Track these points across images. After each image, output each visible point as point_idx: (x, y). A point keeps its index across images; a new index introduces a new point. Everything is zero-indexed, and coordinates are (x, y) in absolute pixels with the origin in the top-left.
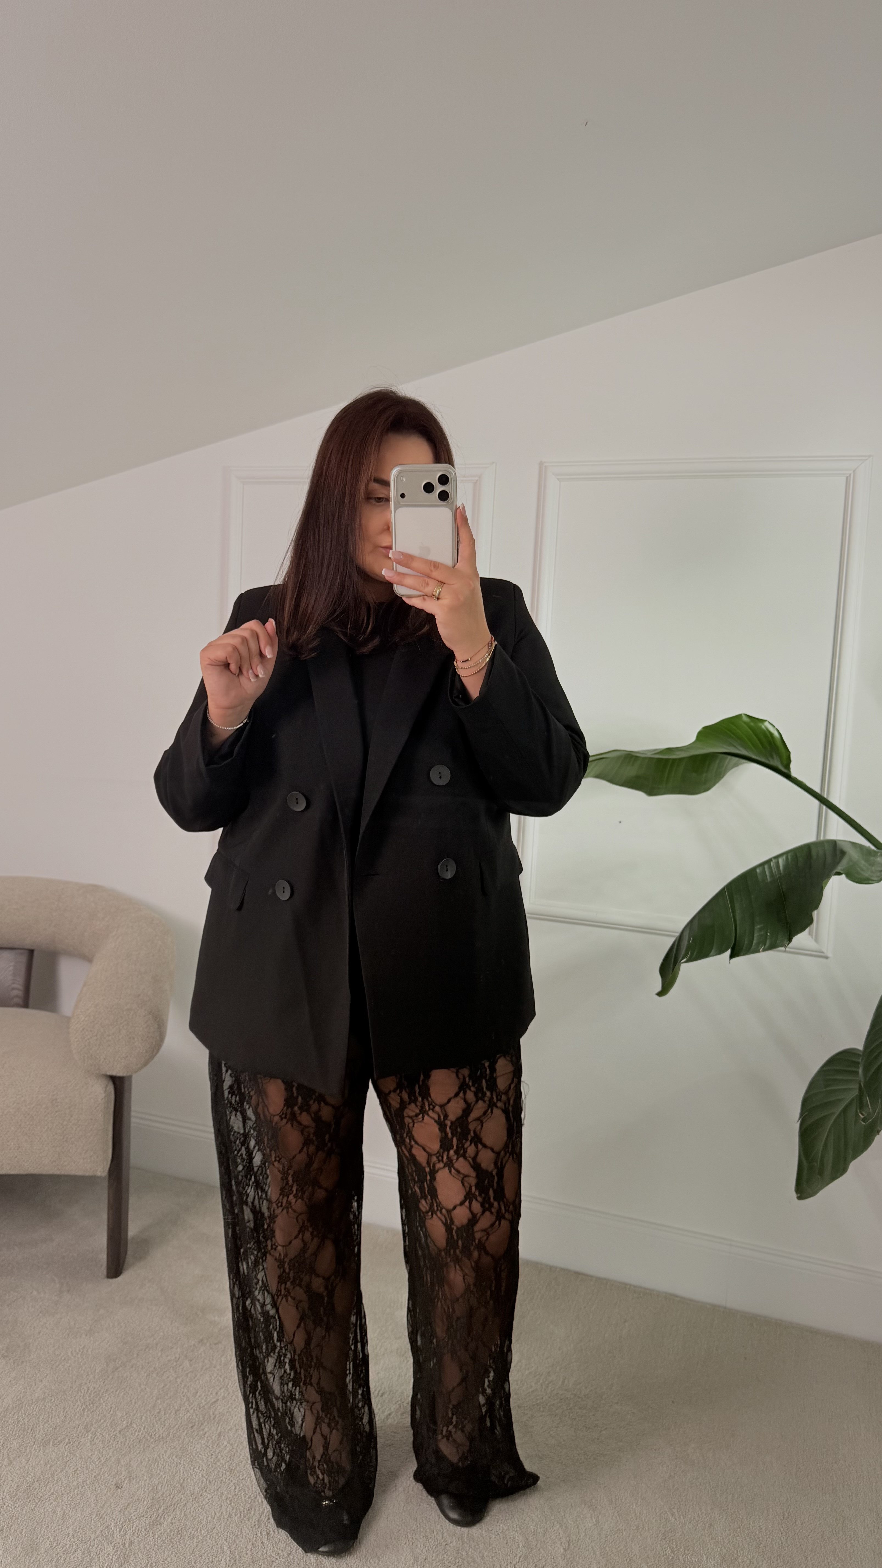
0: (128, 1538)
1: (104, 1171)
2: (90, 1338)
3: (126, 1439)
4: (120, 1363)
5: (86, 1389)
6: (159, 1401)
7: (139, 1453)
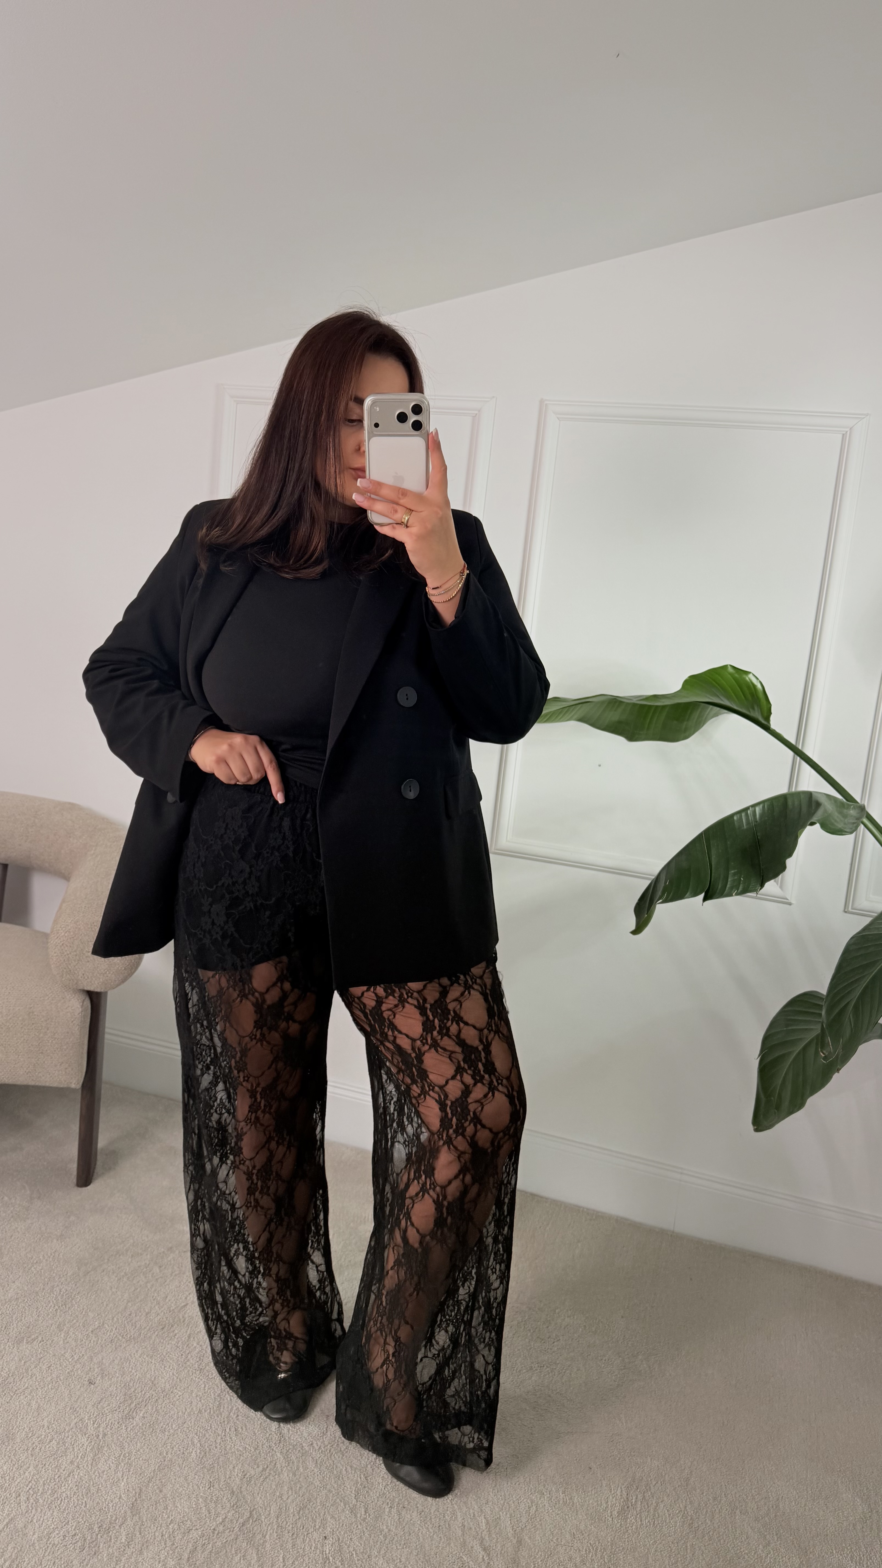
0: (101, 1430)
1: (78, 1084)
2: (61, 1243)
3: (98, 1339)
4: (91, 1267)
5: (59, 1292)
6: (130, 1304)
7: (111, 1352)
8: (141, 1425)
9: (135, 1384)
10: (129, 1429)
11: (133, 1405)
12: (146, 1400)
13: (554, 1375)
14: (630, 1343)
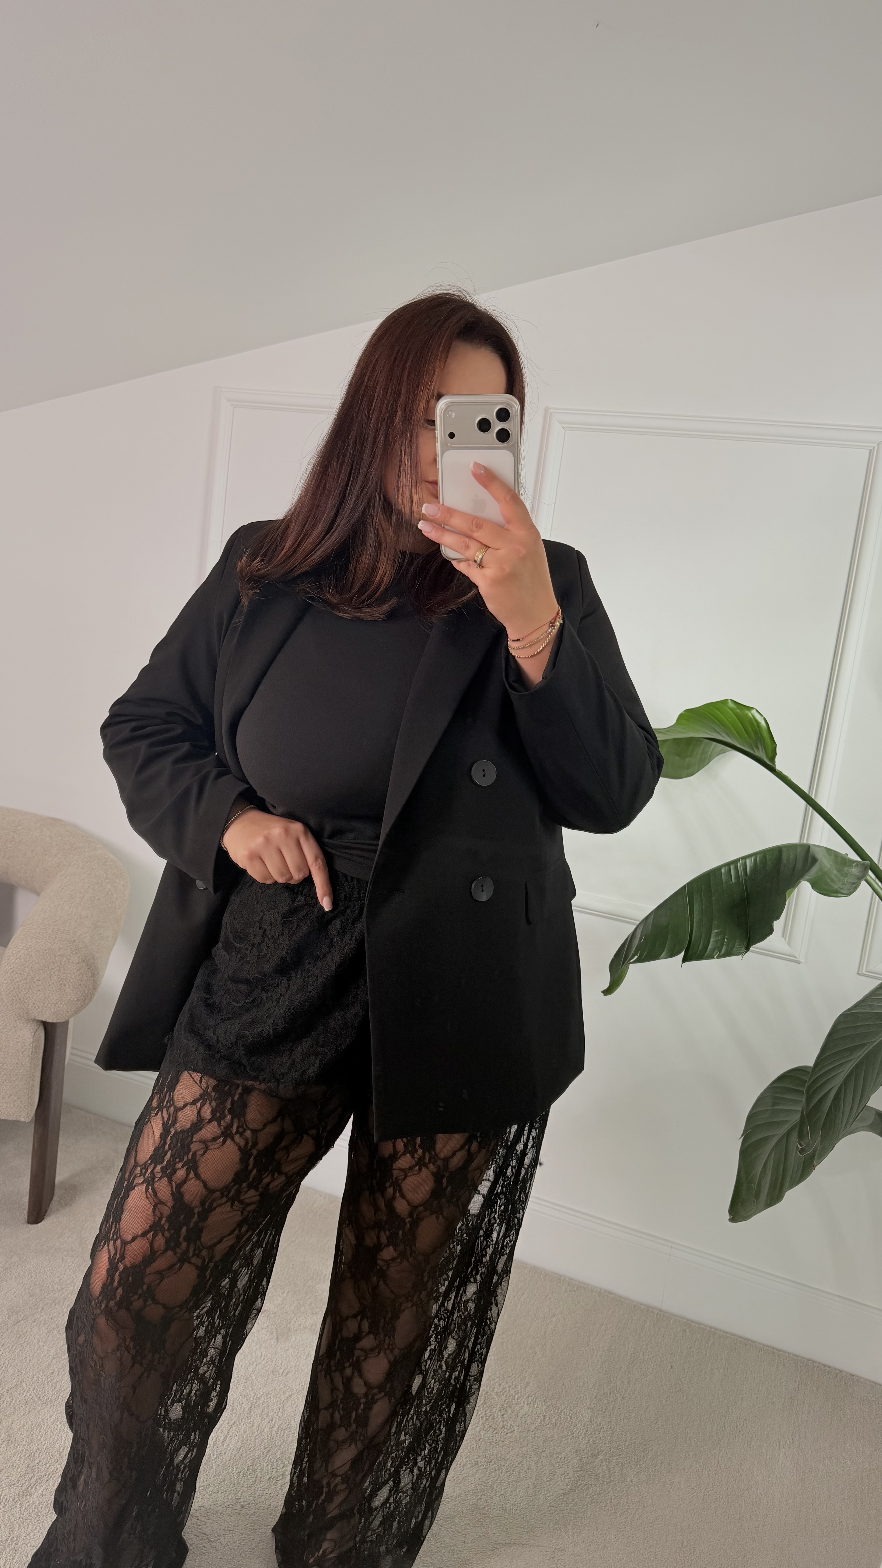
1: (28, 1117)
8: (37, 1503)
9: (41, 1454)
10: (24, 1508)
11: (33, 1480)
12: (49, 1474)
13: (501, 1473)
14: (592, 1439)
